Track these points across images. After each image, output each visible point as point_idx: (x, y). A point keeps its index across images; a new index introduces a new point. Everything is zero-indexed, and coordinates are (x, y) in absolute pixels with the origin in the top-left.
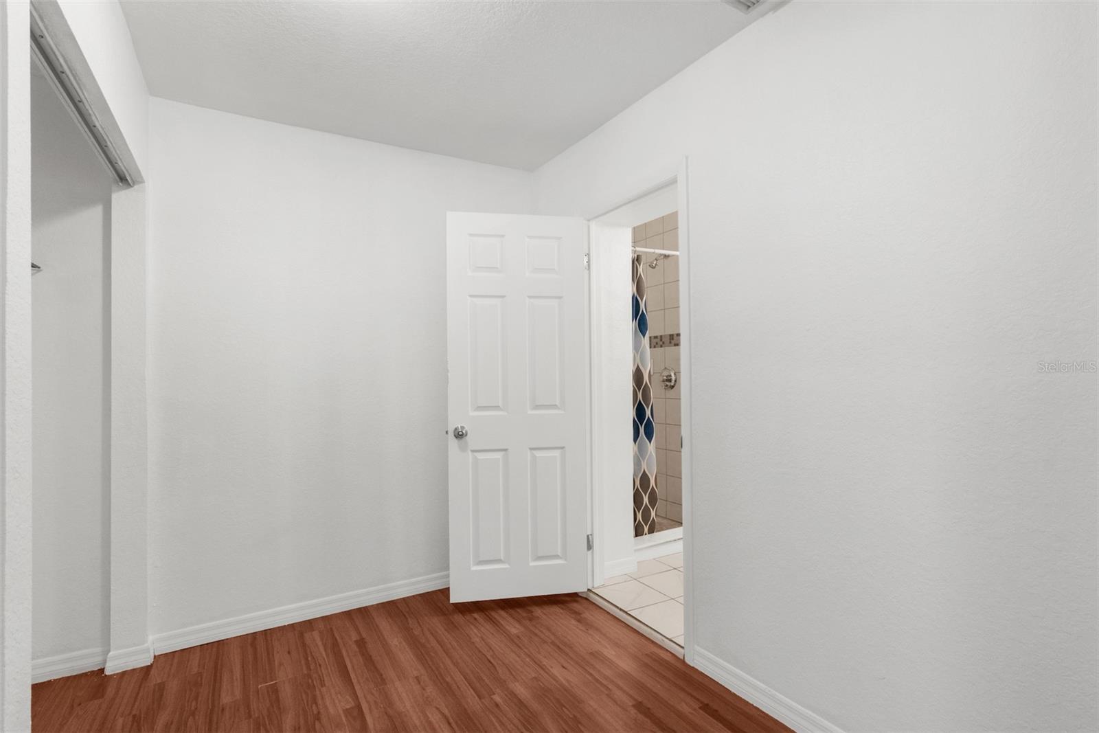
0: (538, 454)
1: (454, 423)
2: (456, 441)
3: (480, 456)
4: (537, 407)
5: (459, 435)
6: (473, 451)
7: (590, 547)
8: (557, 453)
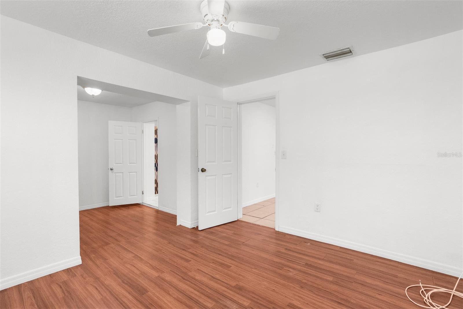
0: (131, 173)
1: (110, 167)
2: (111, 171)
3: (117, 174)
4: (131, 163)
5: (111, 169)
6: (115, 173)
7: (143, 193)
8: (135, 173)
